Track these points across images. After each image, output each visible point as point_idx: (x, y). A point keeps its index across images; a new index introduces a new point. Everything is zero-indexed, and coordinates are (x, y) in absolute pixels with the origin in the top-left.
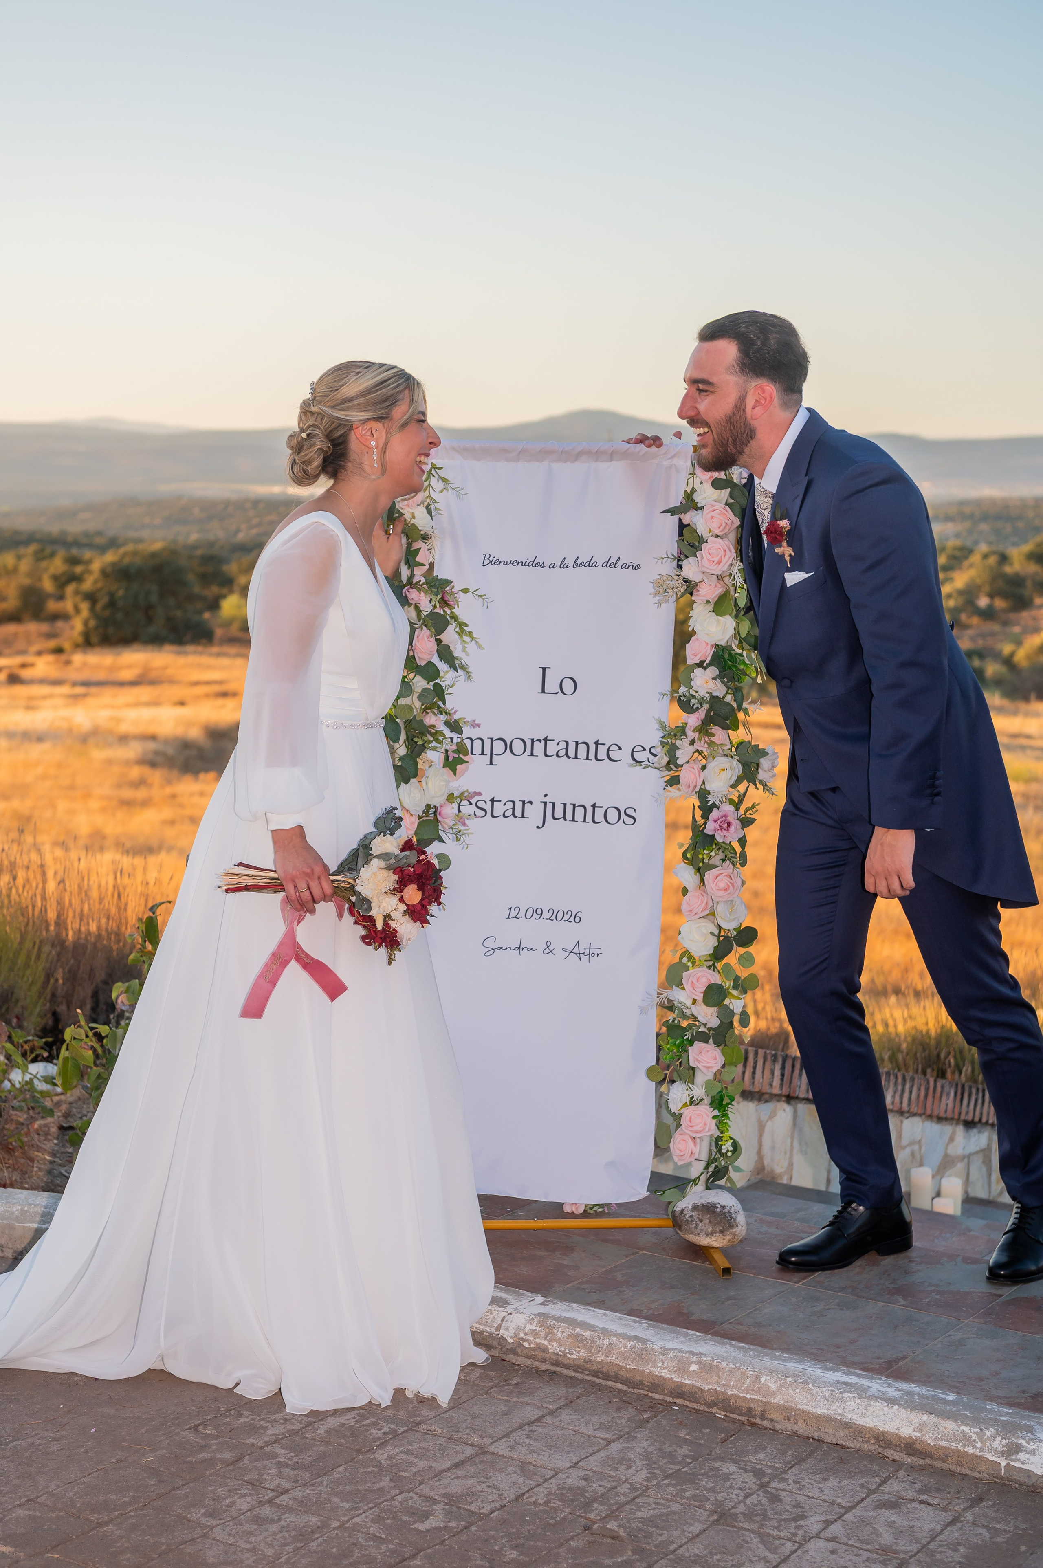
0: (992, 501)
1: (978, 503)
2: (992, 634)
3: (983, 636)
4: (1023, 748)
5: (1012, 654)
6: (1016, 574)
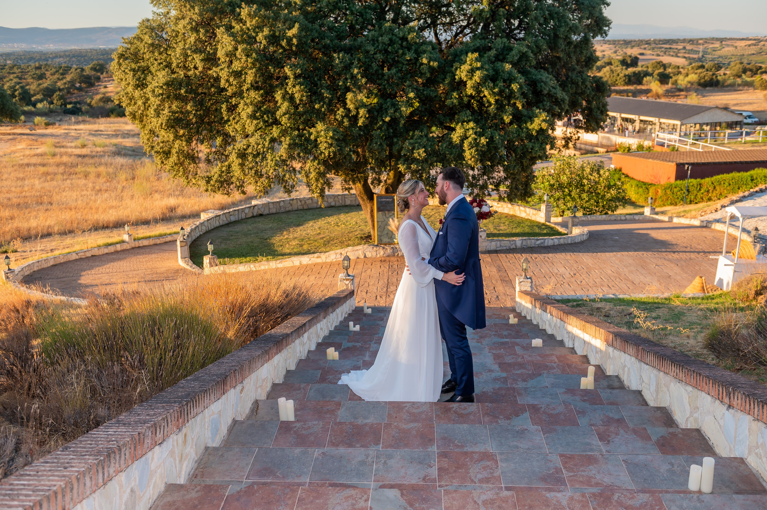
1: (71, 51)
2: (82, 96)
3: (79, 96)
4: (100, 135)
5: (91, 102)
6: (88, 75)
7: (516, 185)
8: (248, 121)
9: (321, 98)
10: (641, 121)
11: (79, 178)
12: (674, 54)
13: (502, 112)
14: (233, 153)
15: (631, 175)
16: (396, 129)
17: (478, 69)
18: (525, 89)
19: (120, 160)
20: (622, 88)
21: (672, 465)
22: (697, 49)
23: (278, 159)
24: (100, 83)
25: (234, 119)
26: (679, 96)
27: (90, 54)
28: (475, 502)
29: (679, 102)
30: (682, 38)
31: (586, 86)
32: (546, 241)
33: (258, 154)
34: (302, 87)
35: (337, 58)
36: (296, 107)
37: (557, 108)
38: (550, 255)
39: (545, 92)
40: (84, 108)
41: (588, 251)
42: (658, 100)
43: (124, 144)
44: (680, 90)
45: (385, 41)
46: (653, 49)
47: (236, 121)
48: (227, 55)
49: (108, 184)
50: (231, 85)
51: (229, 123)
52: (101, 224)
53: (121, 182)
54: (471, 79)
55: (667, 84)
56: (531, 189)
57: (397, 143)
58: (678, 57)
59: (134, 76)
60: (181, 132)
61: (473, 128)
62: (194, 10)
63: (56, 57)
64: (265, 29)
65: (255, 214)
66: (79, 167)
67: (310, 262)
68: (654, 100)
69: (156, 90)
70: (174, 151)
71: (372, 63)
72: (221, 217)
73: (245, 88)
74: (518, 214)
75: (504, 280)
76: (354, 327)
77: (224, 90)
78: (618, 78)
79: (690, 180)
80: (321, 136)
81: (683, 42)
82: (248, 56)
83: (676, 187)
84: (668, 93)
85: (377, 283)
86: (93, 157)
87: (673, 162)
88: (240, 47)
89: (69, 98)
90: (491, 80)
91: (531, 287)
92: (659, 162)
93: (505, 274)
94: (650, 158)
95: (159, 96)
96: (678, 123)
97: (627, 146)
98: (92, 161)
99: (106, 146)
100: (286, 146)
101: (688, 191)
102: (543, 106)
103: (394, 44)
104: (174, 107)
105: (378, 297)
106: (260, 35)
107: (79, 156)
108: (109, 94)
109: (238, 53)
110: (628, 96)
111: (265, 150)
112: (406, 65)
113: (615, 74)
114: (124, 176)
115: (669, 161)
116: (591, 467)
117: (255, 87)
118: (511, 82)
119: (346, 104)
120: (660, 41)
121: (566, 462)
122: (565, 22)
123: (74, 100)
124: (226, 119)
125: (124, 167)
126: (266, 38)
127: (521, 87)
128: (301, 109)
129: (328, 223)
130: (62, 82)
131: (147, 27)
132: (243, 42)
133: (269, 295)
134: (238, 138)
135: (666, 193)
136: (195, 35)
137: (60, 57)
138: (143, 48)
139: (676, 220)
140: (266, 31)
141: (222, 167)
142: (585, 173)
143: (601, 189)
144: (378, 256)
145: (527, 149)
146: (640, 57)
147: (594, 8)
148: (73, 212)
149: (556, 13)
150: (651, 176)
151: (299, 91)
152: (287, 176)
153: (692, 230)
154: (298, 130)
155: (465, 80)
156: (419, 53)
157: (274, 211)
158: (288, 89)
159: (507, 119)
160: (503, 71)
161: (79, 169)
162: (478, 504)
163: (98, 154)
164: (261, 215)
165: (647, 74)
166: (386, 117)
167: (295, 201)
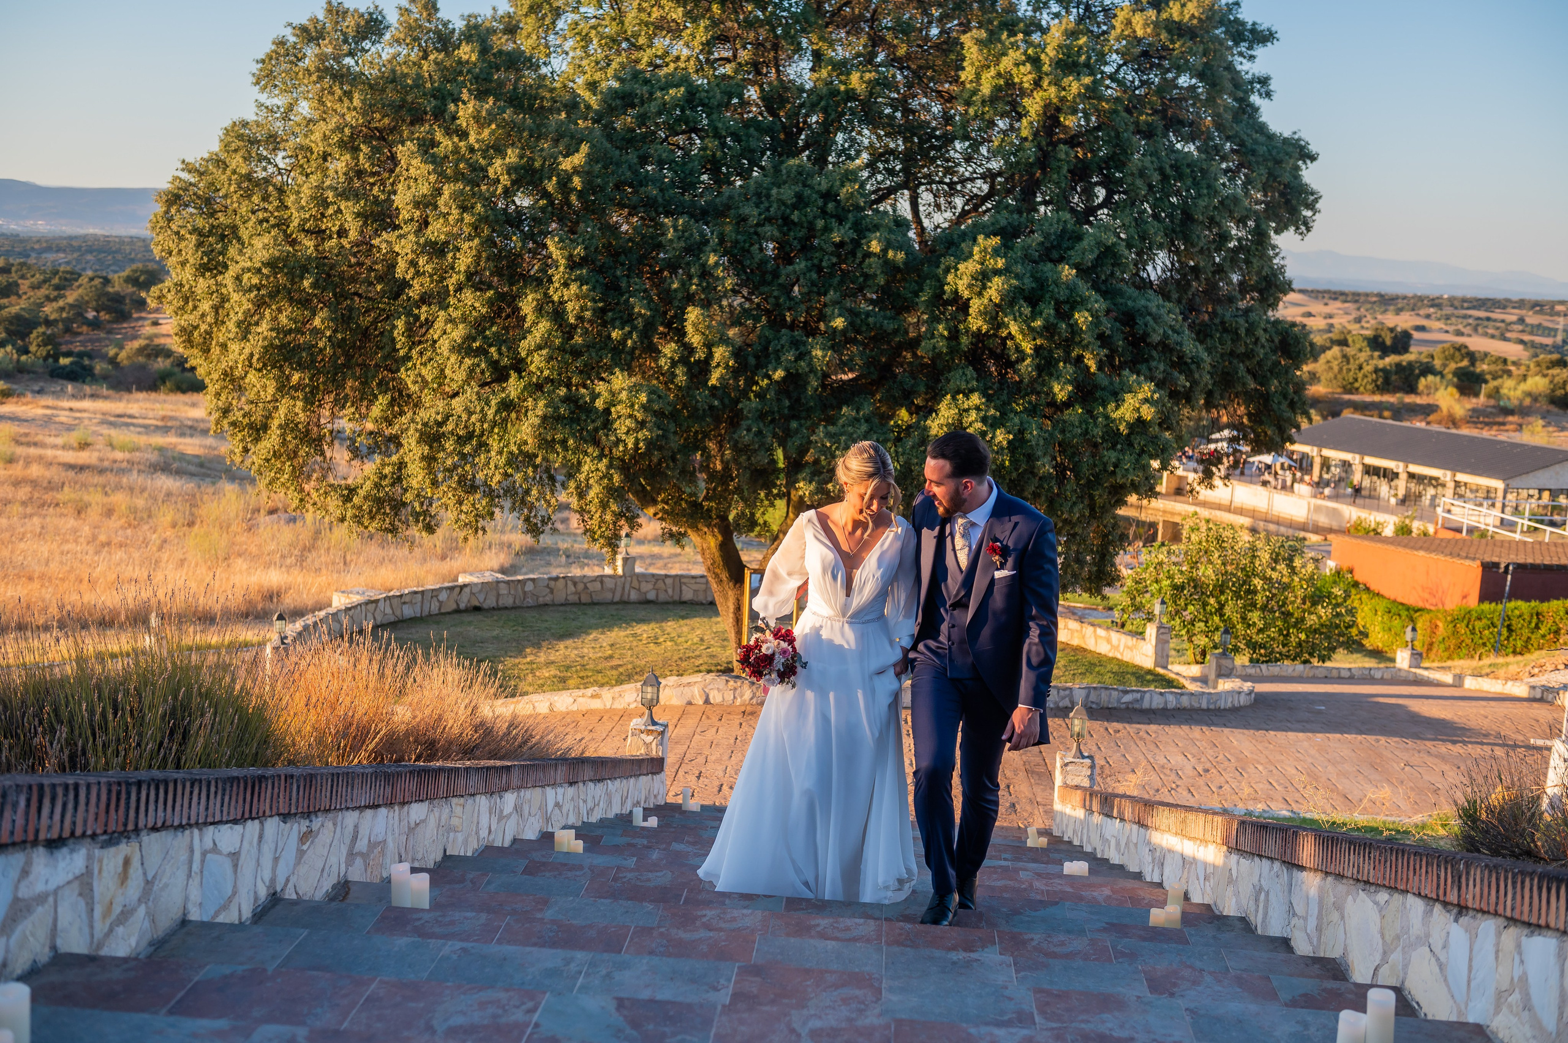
0: (96, 238)
1: (84, 238)
2: (99, 340)
3: (92, 341)
4: (127, 425)
5: (117, 355)
6: (117, 294)
7: (1078, 552)
8: (453, 359)
9: (628, 318)
10: (1411, 476)
11: (62, 515)
12: (1497, 333)
13: (1051, 375)
14: (411, 432)
15: (1374, 587)
16: (798, 400)
17: (997, 272)
18: (1107, 326)
19: (166, 483)
20: (1368, 398)
21: (1306, 1025)
22: (1551, 325)
23: (515, 449)
24: (143, 315)
25: (421, 354)
26: (1503, 424)
27: (128, 248)
28: (793, 1031)
29: (1503, 437)
30: (1515, 298)
31: (1257, 339)
32: (1147, 696)
33: (470, 436)
34: (585, 288)
35: (671, 227)
36: (569, 333)
37: (1183, 377)
38: (1153, 728)
39: (1156, 338)
40: (99, 367)
41: (1247, 726)
42: (1454, 431)
43: (180, 448)
44: (1508, 411)
45: (784, 197)
46: (1448, 318)
47: (425, 358)
48: (417, 204)
49: (129, 531)
50: (418, 274)
51: (410, 364)
52: (97, 616)
53: (160, 530)
54: (980, 294)
55: (1477, 395)
56: (1113, 565)
57: (797, 431)
58: (1505, 339)
59: (199, 245)
60: (296, 377)
61: (978, 408)
62: (351, 100)
63: (49, 249)
64: (509, 151)
65: (462, 606)
66: (66, 489)
67: (575, 708)
68: (1444, 430)
69: (246, 276)
70: (274, 424)
71: (752, 245)
72: (381, 605)
73: (452, 281)
74: (1091, 644)
75: (1033, 772)
76: (645, 819)
77: (405, 284)
78: (1360, 375)
79: (1512, 604)
80: (621, 402)
81: (1519, 308)
82: (464, 209)
83: (1479, 619)
84: (1476, 417)
85: (726, 757)
86: (102, 471)
87: (1474, 559)
88: (447, 190)
89: (67, 343)
90: (1026, 299)
91: (1091, 777)
92: (1441, 557)
93: (1039, 760)
94: (1421, 548)
95: (250, 290)
96: (1498, 484)
97: (1373, 526)
98: (97, 479)
99: (138, 449)
100: (537, 421)
101: (1510, 628)
102: (1150, 369)
103: (807, 205)
104: (283, 319)
105: (725, 787)
106: (498, 163)
107: (71, 467)
108: (162, 341)
109: (441, 202)
110: (1381, 417)
111: (486, 426)
112: (832, 254)
113: (1353, 366)
114: (169, 518)
115: (1467, 558)
116: (1105, 1016)
117: (474, 280)
118: (1073, 309)
119: (684, 334)
120: (1464, 300)
121: (1048, 1004)
122: (1209, 187)
123: (77, 348)
124: (402, 353)
125: (173, 499)
126: (510, 170)
127: (1096, 322)
128: (578, 340)
129: (635, 635)
130: (55, 305)
131: (240, 137)
132: (458, 176)
133: (440, 718)
134: (427, 398)
135: (1455, 632)
136: (348, 157)
137: (59, 250)
138: (227, 185)
139: (1470, 683)
140: (512, 156)
141: (383, 465)
142: (1257, 563)
143: (1295, 601)
144: (738, 702)
145: (1105, 464)
146: (1416, 335)
147: (1278, 162)
148: (36, 585)
149: (1188, 166)
150: (1423, 589)
151: (578, 297)
152: (534, 492)
153: (1508, 704)
154: (568, 386)
155: (966, 294)
156: (862, 230)
157: (509, 601)
158: (551, 291)
159: (1061, 391)
160: (1056, 283)
161: (66, 494)
162: (799, 1035)
163: (115, 466)
164: (477, 609)
165: (1428, 369)
166: (775, 370)
167: (561, 584)
